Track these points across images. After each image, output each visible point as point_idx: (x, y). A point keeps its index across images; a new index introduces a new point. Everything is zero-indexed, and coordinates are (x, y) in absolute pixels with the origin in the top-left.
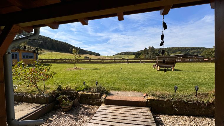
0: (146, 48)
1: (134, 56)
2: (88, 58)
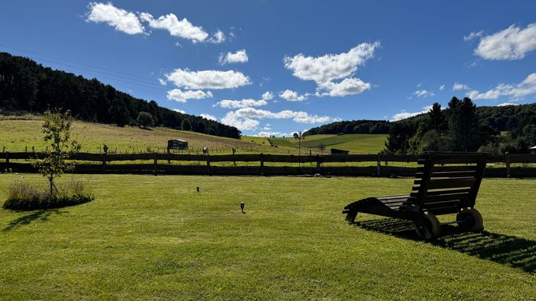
0: (436, 107)
1: (384, 138)
2: (184, 146)
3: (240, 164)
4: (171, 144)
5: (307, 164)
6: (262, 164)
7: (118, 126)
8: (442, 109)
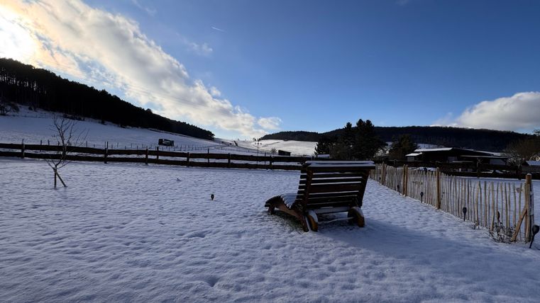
0: (349, 125)
2: (171, 144)
3: (212, 161)
4: (161, 142)
5: (262, 163)
6: (229, 161)
7: (122, 127)
8: (352, 126)
